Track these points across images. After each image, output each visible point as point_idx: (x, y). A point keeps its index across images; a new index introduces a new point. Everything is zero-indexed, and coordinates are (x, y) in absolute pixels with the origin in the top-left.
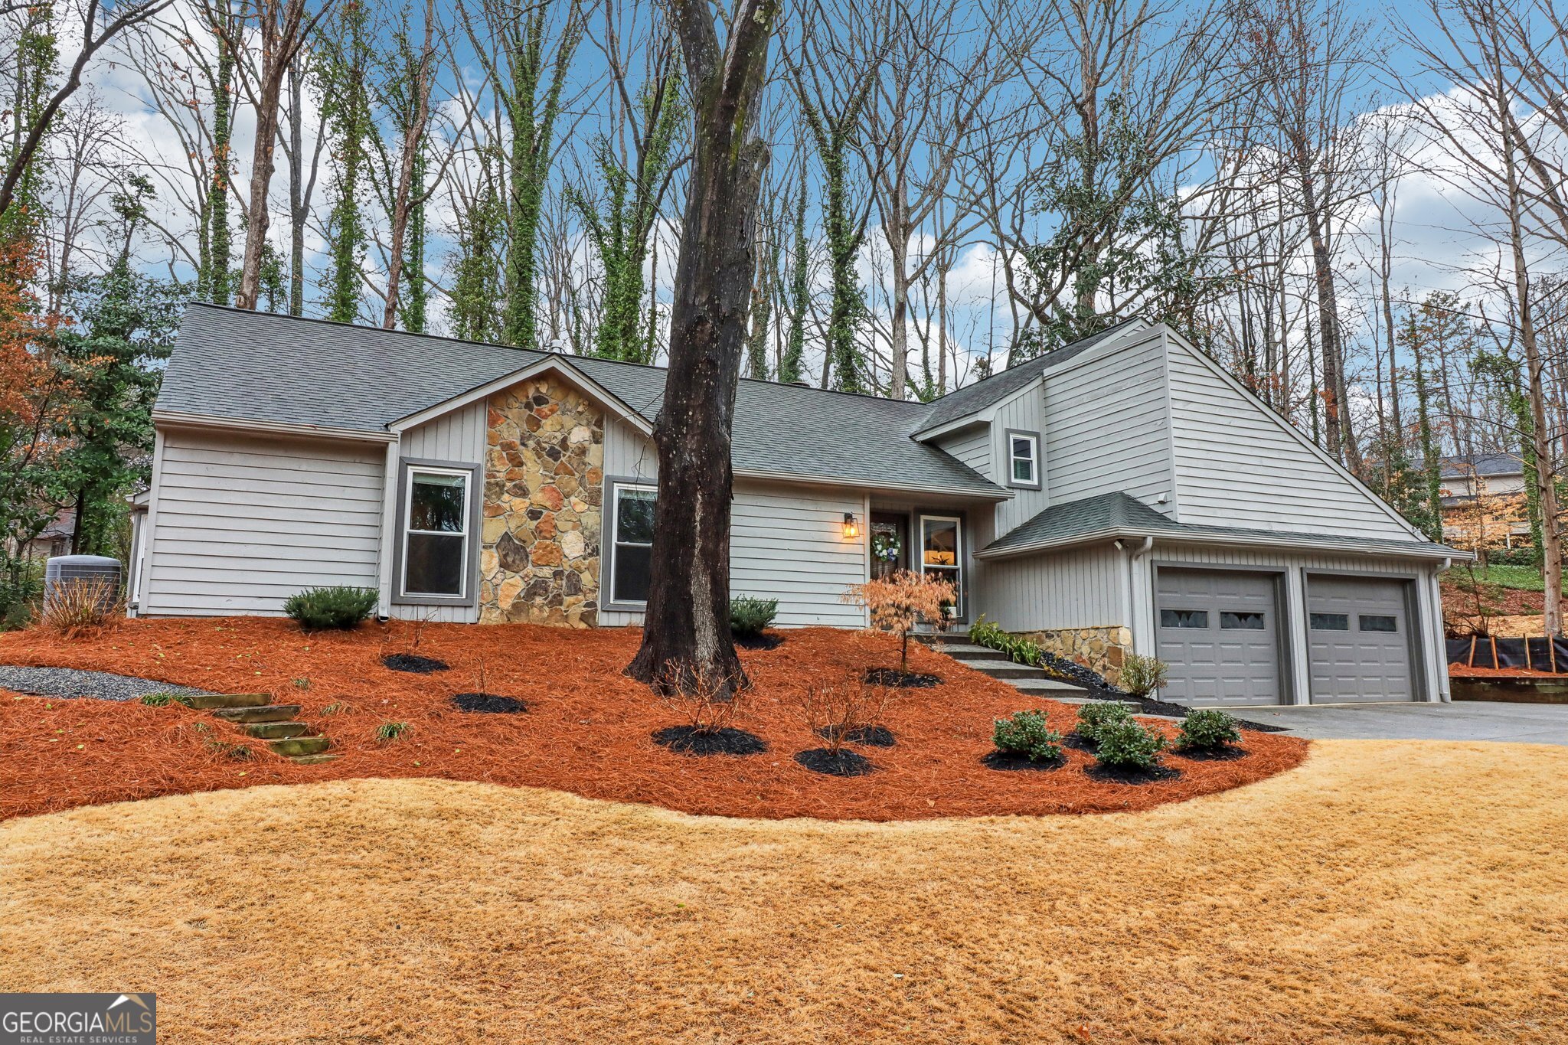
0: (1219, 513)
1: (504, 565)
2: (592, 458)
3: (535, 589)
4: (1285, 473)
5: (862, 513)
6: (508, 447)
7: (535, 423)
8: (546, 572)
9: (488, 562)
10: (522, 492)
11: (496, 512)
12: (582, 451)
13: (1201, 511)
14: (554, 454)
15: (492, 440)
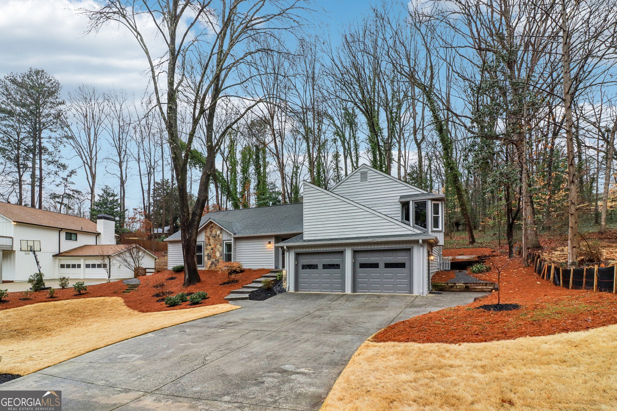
0: (320, 235)
1: (208, 259)
2: (220, 237)
3: (212, 263)
4: (348, 218)
5: (273, 241)
6: (208, 237)
7: (211, 232)
8: (214, 260)
9: (206, 258)
10: (210, 245)
11: (207, 249)
12: (219, 236)
13: (313, 235)
14: (215, 237)
15: (206, 236)
